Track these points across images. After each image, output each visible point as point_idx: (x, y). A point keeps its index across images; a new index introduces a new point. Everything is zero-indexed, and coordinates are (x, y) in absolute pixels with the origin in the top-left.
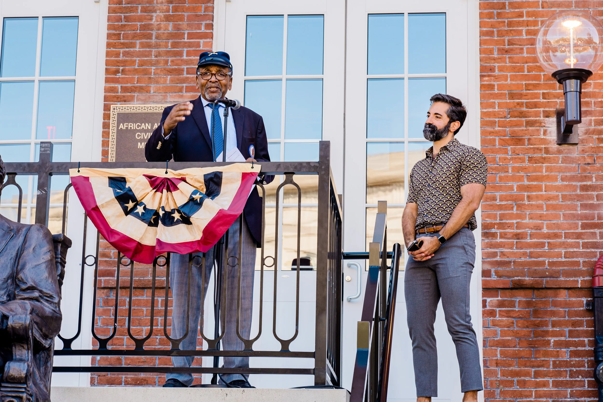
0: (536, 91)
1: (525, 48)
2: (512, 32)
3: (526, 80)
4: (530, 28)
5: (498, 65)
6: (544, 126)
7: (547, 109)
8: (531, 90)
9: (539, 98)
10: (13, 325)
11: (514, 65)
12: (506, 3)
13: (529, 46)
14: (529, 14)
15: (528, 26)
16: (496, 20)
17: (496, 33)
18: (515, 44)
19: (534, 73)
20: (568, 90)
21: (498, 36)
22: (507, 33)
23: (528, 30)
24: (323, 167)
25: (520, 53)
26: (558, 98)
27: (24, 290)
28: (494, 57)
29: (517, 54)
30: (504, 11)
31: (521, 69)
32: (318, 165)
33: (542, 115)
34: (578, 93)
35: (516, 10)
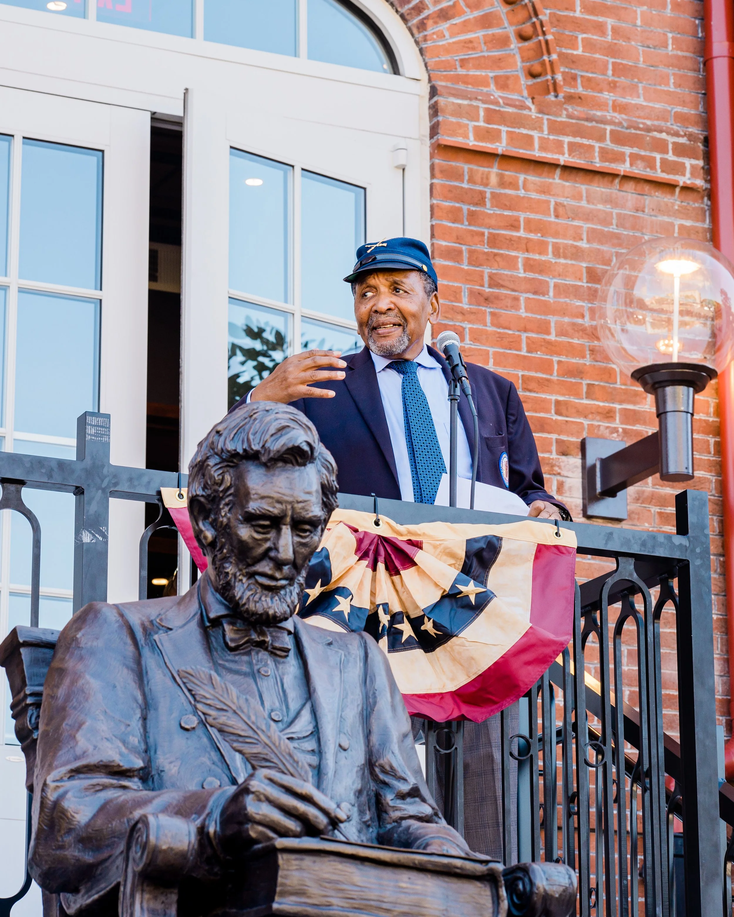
0: (543, 396)
1: (523, 297)
2: (498, 259)
3: (524, 369)
4: (531, 256)
5: (470, 326)
6: (559, 474)
7: (564, 438)
8: (534, 392)
9: (548, 411)
10: (547, 888)
11: (501, 330)
12: (485, 192)
13: (531, 296)
14: (530, 226)
15: (527, 251)
16: (465, 226)
17: (465, 255)
18: (503, 286)
19: (539, 354)
20: (669, 407)
21: (470, 264)
22: (488, 259)
23: (528, 258)
24: (698, 550)
25: (512, 307)
26: (586, 417)
27: (402, 796)
28: (462, 308)
29: (506, 308)
30: (482, 209)
31: (515, 344)
32: (688, 545)
33: (554, 448)
34: (689, 415)
35: (506, 213)
